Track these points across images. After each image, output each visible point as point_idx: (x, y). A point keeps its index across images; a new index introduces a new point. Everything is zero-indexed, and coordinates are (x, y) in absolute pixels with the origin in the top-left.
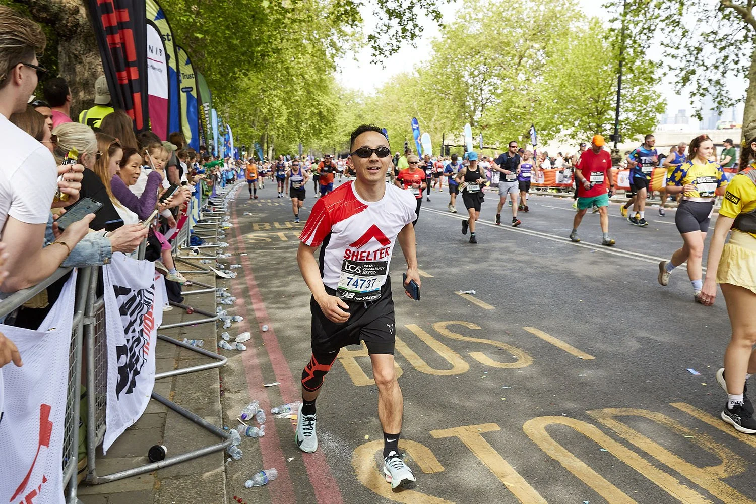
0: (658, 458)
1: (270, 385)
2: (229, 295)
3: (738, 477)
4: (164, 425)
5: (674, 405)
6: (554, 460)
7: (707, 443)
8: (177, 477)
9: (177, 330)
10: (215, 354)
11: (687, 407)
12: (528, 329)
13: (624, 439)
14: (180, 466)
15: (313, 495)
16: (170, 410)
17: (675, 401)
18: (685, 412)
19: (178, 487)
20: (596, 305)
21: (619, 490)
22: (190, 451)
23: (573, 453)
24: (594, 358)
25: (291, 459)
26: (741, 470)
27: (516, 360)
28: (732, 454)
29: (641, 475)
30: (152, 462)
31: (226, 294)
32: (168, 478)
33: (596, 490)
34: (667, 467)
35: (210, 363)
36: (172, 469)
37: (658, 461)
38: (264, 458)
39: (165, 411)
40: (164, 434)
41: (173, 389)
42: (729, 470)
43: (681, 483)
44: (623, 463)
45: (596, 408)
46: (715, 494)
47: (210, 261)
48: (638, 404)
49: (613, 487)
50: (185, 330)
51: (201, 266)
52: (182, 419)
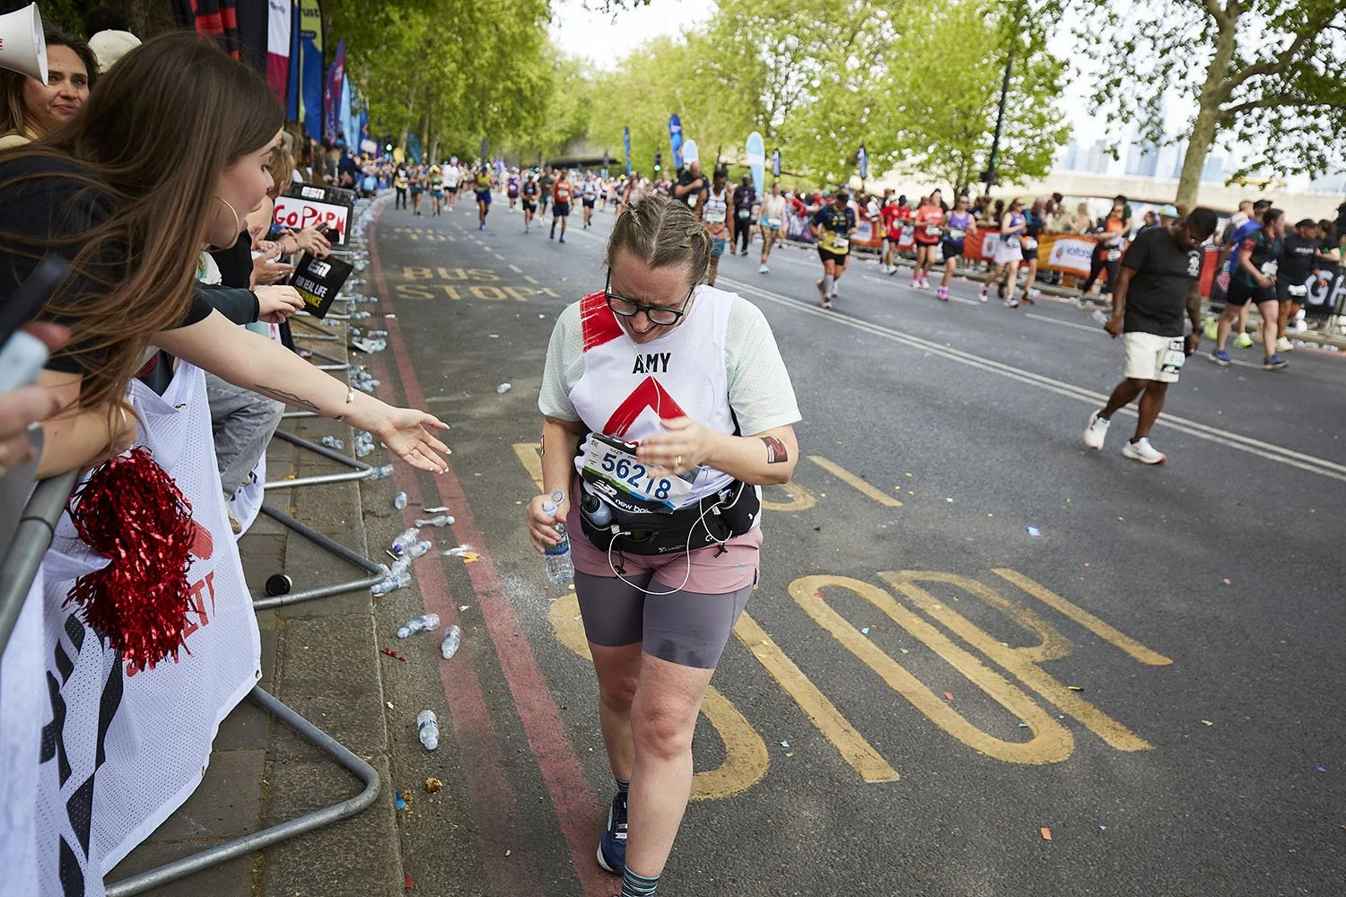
0: (960, 634)
1: (435, 510)
2: (369, 376)
3: (1057, 661)
4: (284, 551)
5: (997, 571)
6: (824, 629)
7: (1027, 620)
8: (308, 617)
9: (294, 423)
10: (353, 460)
11: (1013, 575)
12: (815, 459)
13: (922, 610)
14: (311, 604)
15: (494, 653)
16: (292, 532)
17: (998, 567)
18: (1008, 582)
19: (310, 629)
20: (918, 432)
21: (903, 669)
22: (323, 586)
23: (851, 623)
24: (901, 504)
25: (464, 608)
26: (1062, 654)
27: (791, 500)
28: (1058, 634)
29: (934, 652)
30: (271, 596)
31: (364, 375)
32: (295, 618)
33: (872, 667)
34: (970, 645)
35: (345, 472)
36: (300, 607)
37: (960, 637)
38: (426, 604)
39: (285, 533)
40: (284, 562)
41: (294, 504)
42: (1048, 652)
43: (984, 665)
44: (914, 638)
45: (892, 569)
46: (1023, 679)
47: (338, 323)
48: (949, 567)
49: (896, 665)
50: (305, 423)
51: (325, 329)
52: (309, 545)
